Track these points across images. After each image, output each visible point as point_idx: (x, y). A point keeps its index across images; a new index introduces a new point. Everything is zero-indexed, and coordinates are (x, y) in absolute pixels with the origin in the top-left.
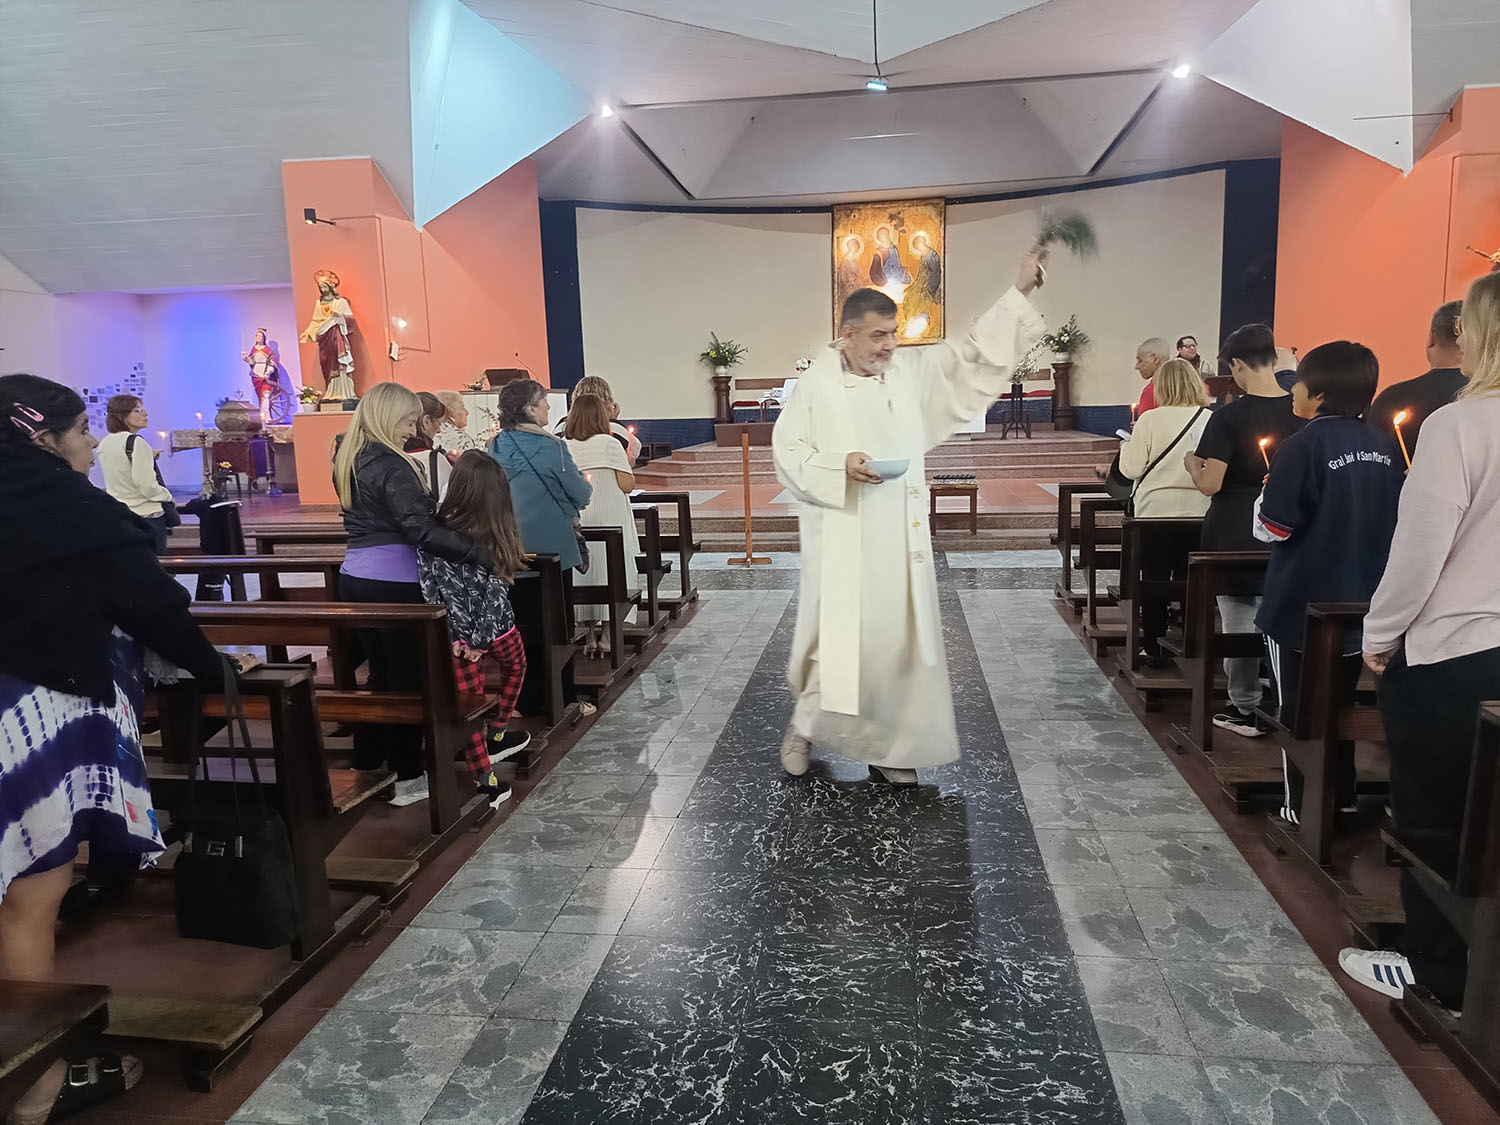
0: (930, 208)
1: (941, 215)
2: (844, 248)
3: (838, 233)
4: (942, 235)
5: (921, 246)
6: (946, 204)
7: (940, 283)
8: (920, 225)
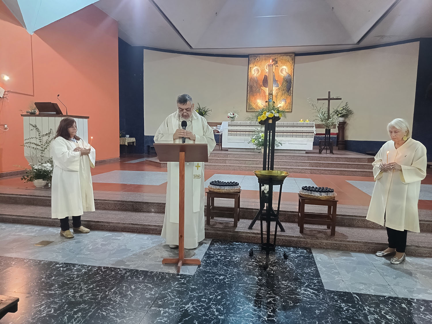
0: (288, 57)
1: (293, 60)
2: (253, 72)
3: (250, 66)
4: (293, 68)
5: (284, 72)
6: (295, 56)
7: (291, 87)
8: (284, 64)
